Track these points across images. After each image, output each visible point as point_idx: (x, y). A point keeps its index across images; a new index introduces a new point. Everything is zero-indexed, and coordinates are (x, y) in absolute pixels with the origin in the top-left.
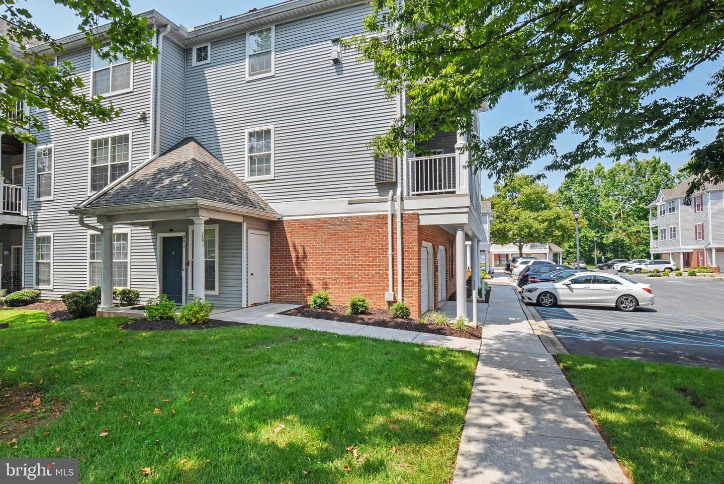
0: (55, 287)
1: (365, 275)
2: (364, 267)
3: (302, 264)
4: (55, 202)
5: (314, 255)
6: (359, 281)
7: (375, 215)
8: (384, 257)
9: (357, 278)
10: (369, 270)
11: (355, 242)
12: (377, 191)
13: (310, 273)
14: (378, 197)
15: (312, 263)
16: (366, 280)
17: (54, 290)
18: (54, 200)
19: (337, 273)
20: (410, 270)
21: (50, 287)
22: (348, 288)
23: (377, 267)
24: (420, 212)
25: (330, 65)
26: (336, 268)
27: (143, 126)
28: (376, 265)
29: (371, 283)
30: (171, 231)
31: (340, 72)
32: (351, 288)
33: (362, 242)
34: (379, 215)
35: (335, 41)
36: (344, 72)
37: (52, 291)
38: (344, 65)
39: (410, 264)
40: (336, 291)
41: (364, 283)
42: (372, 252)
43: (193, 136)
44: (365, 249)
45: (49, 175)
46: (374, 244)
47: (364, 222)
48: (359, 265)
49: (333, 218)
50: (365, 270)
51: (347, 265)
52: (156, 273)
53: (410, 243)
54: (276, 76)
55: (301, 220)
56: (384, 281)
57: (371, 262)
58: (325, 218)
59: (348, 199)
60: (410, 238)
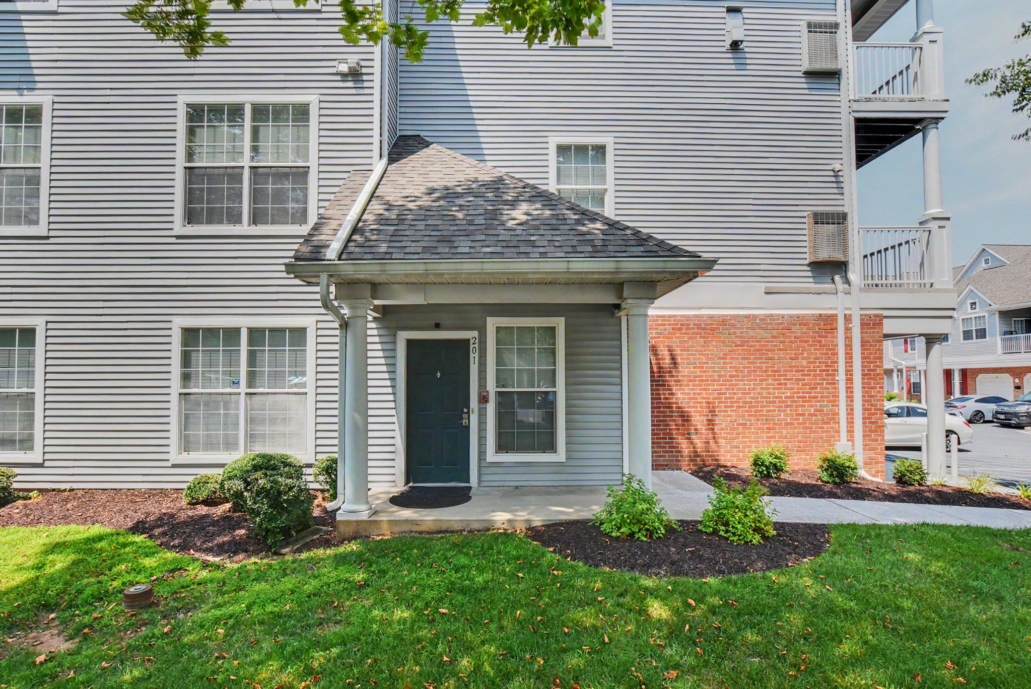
0: (47, 456)
1: (797, 415)
2: (795, 401)
3: (680, 396)
4: (52, 240)
5: (702, 381)
6: (787, 424)
7: (813, 315)
8: (829, 384)
9: (783, 420)
10: (804, 406)
11: (780, 358)
12: (810, 274)
13: (697, 412)
14: (813, 285)
15: (699, 394)
16: (799, 424)
17: (47, 464)
18: (48, 238)
19: (747, 411)
20: (872, 405)
21: (35, 456)
22: (767, 437)
23: (819, 401)
24: (886, 313)
25: (724, 50)
26: (746, 402)
27: (354, 91)
28: (816, 397)
29: (808, 428)
30: (437, 326)
31: (740, 65)
32: (771, 437)
33: (792, 359)
34: (821, 315)
35: (731, 10)
36: (748, 67)
37: (40, 466)
38: (748, 56)
39: (872, 396)
40: (746, 442)
41: (795, 428)
42: (810, 375)
43: (422, 134)
44: (797, 371)
45: (36, 172)
46: (812, 363)
47: (795, 324)
48: (786, 397)
49: (738, 316)
50: (796, 406)
51: (765, 397)
52: (394, 419)
53: (872, 362)
54: (615, 48)
55: (675, 316)
56: (829, 423)
57: (808, 393)
58: (723, 316)
59: (763, 285)
60: (871, 354)
